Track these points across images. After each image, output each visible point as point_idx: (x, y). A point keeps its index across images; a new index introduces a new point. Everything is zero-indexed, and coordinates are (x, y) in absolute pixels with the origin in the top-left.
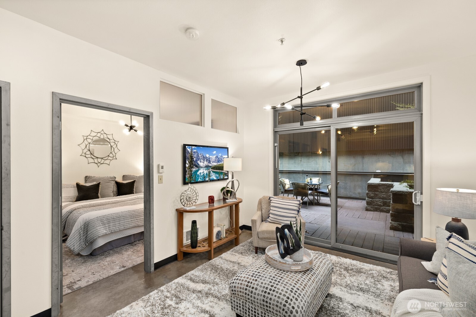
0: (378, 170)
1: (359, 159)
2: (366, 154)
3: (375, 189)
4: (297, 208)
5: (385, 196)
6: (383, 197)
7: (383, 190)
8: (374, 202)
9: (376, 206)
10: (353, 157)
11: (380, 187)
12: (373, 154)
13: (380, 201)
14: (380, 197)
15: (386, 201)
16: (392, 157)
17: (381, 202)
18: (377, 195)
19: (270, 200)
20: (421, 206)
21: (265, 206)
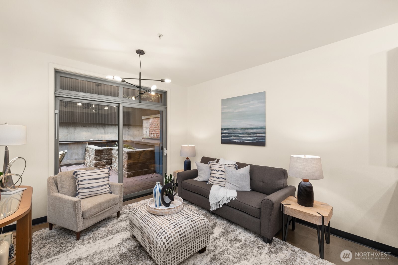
0: (91, 139)
1: (72, 130)
2: (78, 126)
3: (100, 153)
4: (107, 175)
5: (107, 157)
6: (106, 158)
7: (106, 153)
8: (100, 163)
9: (102, 166)
10: (66, 128)
11: (104, 151)
12: (83, 126)
13: (104, 161)
14: (104, 159)
15: (108, 161)
16: (98, 129)
17: (105, 163)
18: (102, 157)
19: (74, 176)
20: (166, 156)
21: (67, 184)
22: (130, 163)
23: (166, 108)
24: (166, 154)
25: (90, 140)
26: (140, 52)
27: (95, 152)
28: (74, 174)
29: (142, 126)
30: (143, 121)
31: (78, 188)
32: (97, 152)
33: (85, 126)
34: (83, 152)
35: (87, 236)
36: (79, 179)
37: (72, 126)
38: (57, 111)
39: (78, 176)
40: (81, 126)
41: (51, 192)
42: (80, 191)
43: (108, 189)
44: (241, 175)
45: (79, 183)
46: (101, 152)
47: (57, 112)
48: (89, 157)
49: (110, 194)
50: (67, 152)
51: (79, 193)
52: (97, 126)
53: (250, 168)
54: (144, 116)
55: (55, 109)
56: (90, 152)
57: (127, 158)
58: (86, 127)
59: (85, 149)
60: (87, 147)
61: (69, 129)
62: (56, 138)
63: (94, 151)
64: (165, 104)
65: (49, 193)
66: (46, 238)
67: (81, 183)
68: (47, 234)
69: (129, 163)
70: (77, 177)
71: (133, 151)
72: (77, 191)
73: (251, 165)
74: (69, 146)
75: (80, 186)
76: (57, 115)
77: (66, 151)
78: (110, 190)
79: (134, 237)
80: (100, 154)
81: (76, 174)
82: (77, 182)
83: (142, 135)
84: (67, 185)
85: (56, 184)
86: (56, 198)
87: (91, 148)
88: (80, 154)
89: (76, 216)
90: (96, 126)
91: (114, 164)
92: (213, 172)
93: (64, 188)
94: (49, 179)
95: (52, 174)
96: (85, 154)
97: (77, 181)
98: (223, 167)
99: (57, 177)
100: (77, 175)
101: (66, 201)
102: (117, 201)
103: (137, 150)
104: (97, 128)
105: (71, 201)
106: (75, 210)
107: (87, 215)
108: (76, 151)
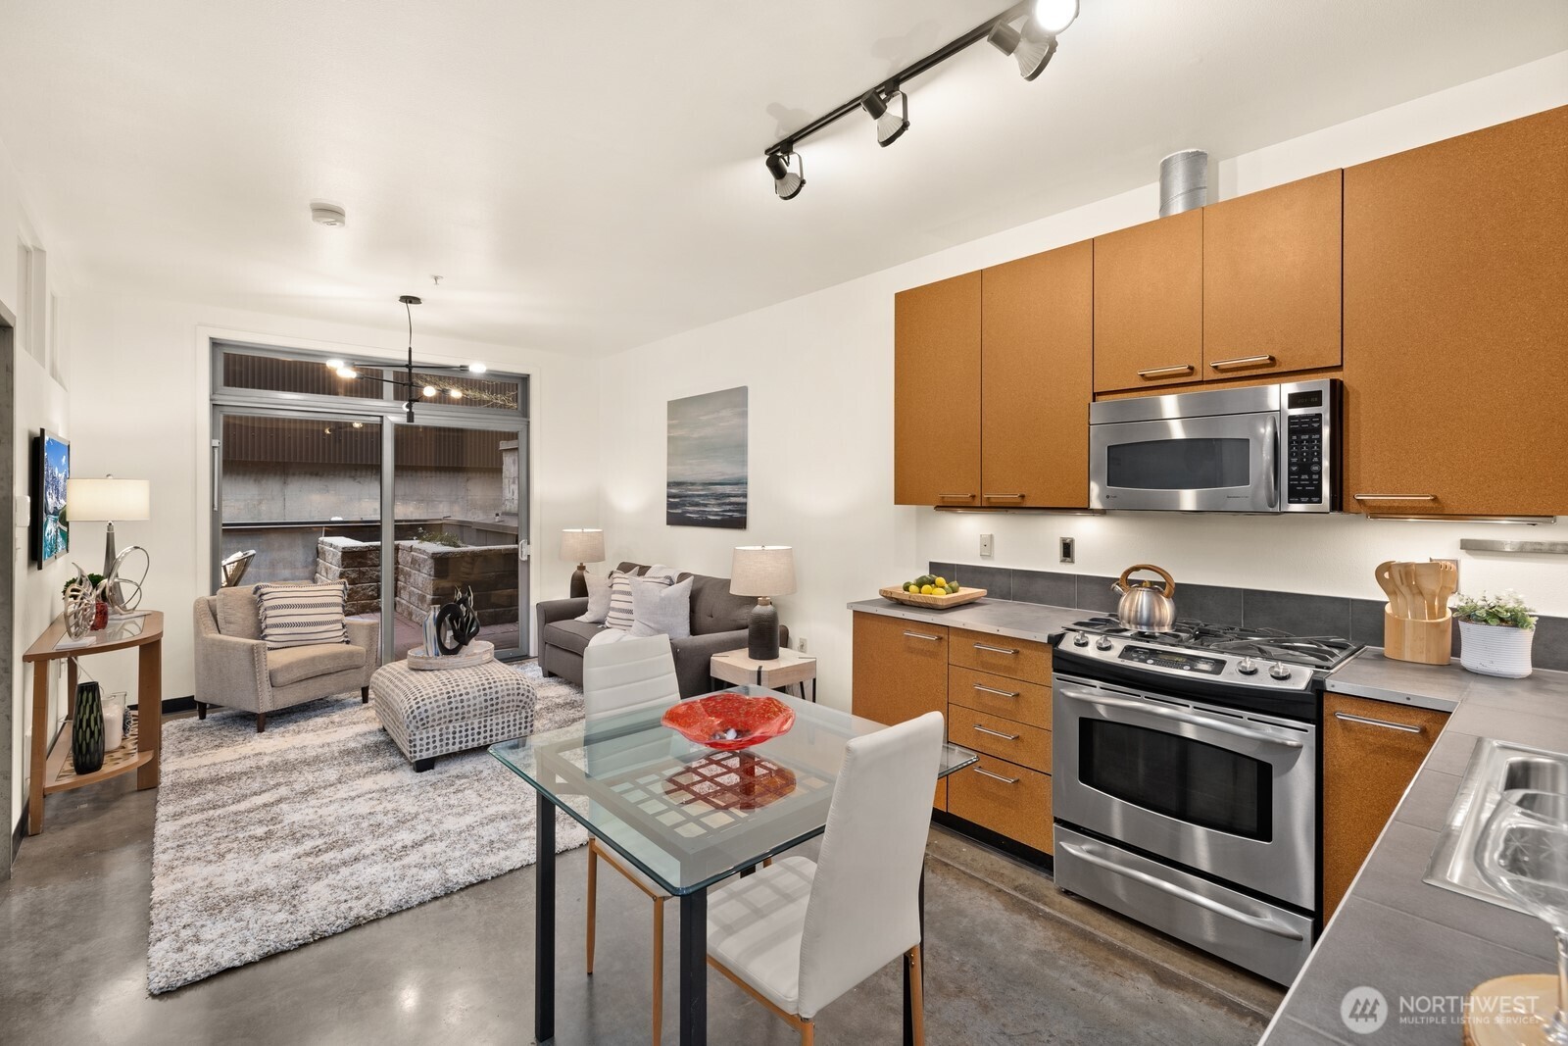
0: (335, 516)
1: (272, 486)
2: (294, 474)
3: (359, 560)
8: (357, 592)
9: (363, 600)
10: (255, 480)
11: (371, 554)
12: (310, 474)
13: (371, 586)
14: (370, 577)
16: (360, 482)
17: (373, 590)
18: (364, 573)
19: (256, 596)
20: (528, 562)
21: (239, 615)
22: (443, 588)
23: (529, 422)
24: (529, 556)
25: (333, 519)
26: (409, 300)
27: (342, 557)
28: (255, 593)
29: (500, 471)
30: (504, 454)
31: (263, 626)
32: (348, 555)
33: (317, 475)
34: (310, 559)
35: (282, 728)
36: (267, 604)
37: (275, 474)
38: (216, 443)
39: (265, 597)
40: (306, 473)
41: (203, 630)
42: (267, 631)
43: (341, 633)
44: (662, 599)
45: (267, 612)
46: (361, 557)
47: (217, 445)
48: (325, 574)
49: (344, 644)
50: (254, 555)
51: (266, 636)
52: (358, 473)
53: (694, 582)
54: (505, 440)
55: (213, 436)
56: (329, 558)
57: (432, 573)
58: (322, 476)
59: (315, 547)
60: (323, 542)
61: (263, 482)
62: (216, 509)
63: (340, 554)
64: (525, 413)
65: (198, 633)
66: (191, 729)
67: (270, 613)
68: (194, 725)
69: (437, 589)
70: (261, 601)
71: (453, 553)
72: (262, 632)
73: (695, 576)
74: (262, 540)
75: (269, 621)
76: (216, 451)
77: (252, 552)
78: (346, 637)
79: (384, 730)
80: (359, 563)
81: (259, 593)
82: (261, 612)
83: (498, 502)
84: (242, 616)
85: (214, 616)
86: (214, 642)
87: (331, 545)
88: (299, 564)
89: (255, 677)
90: (353, 473)
91: (403, 596)
92: (614, 597)
93: (231, 623)
94: (197, 602)
95: (204, 591)
96: (316, 564)
97: (262, 609)
98: (627, 581)
99: (215, 600)
100: (262, 595)
101: (235, 647)
102: (358, 661)
103: (471, 548)
104: (358, 479)
105: (244, 644)
106: (254, 665)
107: (280, 679)
108: (286, 554)
